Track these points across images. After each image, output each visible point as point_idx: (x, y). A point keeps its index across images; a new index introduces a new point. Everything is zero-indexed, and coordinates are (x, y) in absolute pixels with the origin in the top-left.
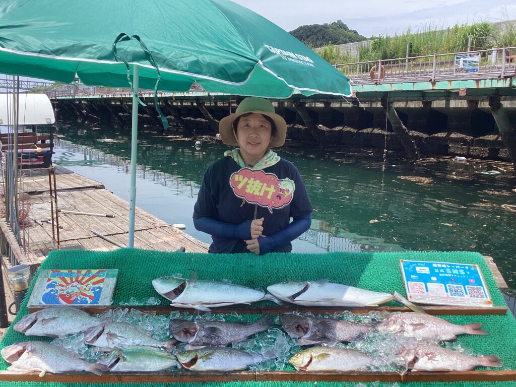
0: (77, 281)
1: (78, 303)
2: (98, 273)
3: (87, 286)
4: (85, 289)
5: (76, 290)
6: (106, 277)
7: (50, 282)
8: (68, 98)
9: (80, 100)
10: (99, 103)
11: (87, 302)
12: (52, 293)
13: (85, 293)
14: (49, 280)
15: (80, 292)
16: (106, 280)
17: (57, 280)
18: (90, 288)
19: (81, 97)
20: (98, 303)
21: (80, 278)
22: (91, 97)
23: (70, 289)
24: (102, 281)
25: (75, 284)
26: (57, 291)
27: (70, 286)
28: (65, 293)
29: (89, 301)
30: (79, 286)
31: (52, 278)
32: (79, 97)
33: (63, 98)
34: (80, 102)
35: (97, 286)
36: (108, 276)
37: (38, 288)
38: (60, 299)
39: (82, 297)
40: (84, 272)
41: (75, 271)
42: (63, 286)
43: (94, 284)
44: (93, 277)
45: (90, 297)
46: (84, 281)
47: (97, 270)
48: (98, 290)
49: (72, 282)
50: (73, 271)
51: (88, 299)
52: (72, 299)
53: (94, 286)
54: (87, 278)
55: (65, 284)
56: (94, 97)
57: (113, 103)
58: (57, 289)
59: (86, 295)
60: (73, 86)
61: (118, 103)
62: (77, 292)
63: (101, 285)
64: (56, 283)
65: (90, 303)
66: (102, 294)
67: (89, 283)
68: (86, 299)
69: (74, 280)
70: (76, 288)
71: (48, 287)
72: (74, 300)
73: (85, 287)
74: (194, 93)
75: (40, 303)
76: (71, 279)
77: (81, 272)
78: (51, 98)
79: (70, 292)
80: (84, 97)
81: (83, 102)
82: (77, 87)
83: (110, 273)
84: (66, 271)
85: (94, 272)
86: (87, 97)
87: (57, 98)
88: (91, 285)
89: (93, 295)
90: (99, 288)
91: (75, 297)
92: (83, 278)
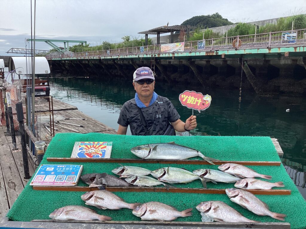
1: (95, 157)
2: (103, 143)
3: (98, 149)
4: (98, 151)
5: (93, 151)
6: (107, 145)
7: (80, 147)
8: (58, 59)
9: (65, 60)
10: (76, 62)
11: (99, 157)
12: (82, 152)
13: (98, 152)
14: (80, 146)
15: (95, 152)
16: (107, 147)
17: (83, 146)
18: (100, 151)
19: (65, 59)
20: (104, 157)
21: (95, 145)
22: (71, 59)
23: (90, 151)
24: (105, 147)
25: (93, 148)
26: (84, 152)
27: (90, 149)
28: (88, 152)
29: (100, 156)
30: (94, 149)
31: (81, 146)
32: (64, 59)
33: (55, 59)
34: (65, 62)
35: (103, 149)
36: (108, 145)
37: (75, 150)
38: (86, 155)
39: (97, 154)
40: (96, 143)
41: (92, 142)
42: (87, 149)
43: (101, 148)
44: (101, 145)
45: (100, 154)
46: (97, 147)
47: (102, 142)
48: (104, 151)
49: (91, 147)
50: (91, 142)
51: (99, 155)
52: (92, 155)
53: (102, 149)
54: (98, 146)
55: (88, 149)
56: (73, 59)
57: (84, 62)
58: (84, 150)
59: (98, 154)
60: (61, 52)
61: (87, 62)
62: (94, 152)
63: (105, 149)
64: (84, 148)
65: (101, 157)
66: (106, 153)
67: (99, 148)
68: (98, 155)
70: (93, 150)
71: (80, 149)
72: (93, 156)
73: (97, 150)
74: (130, 56)
75: (77, 157)
77: (95, 143)
78: (48, 59)
79: (90, 152)
80: (68, 59)
81: (66, 61)
82: (63, 53)
83: (109, 143)
84: (87, 142)
85: (101, 143)
86: (69, 59)
87: (52, 59)
88: (100, 149)
89: (101, 153)
90: (104, 150)
91: (93, 154)
92: (96, 146)
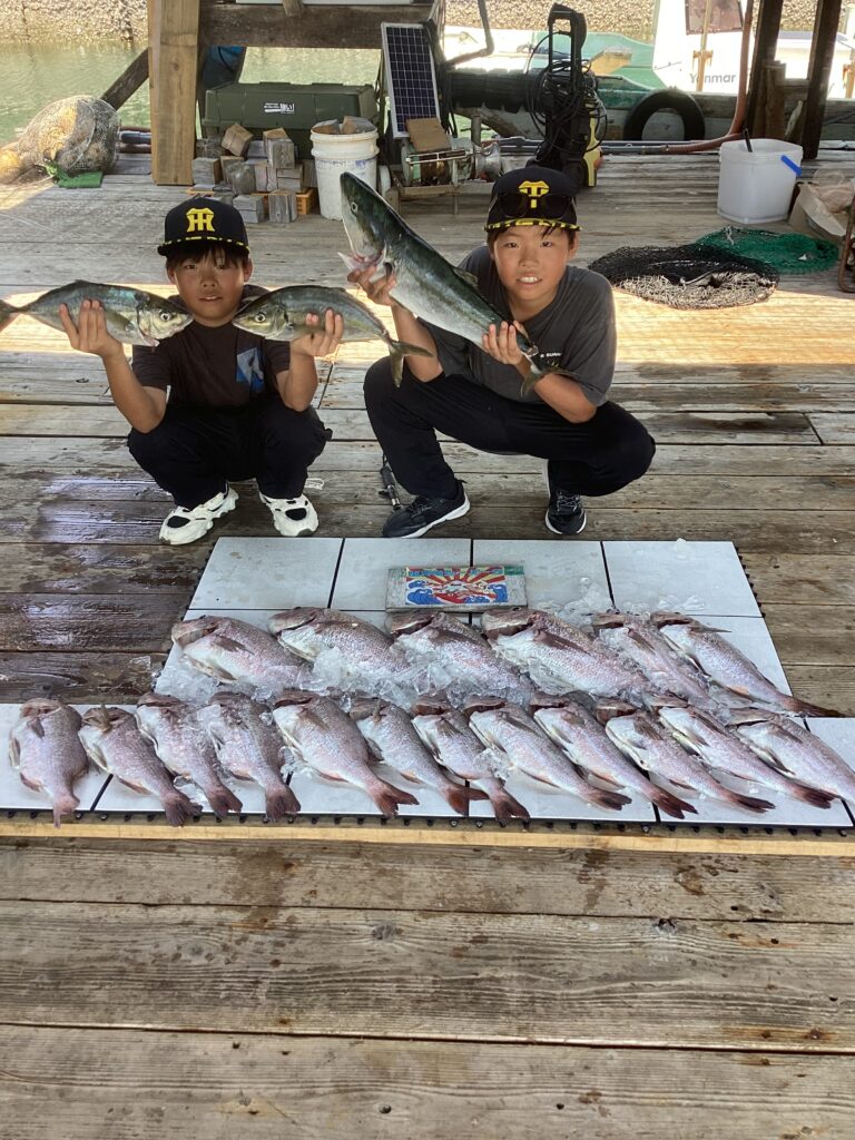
0: (457, 578)
2: (489, 569)
3: (477, 584)
4: (477, 588)
5: (461, 589)
7: (413, 581)
11: (487, 600)
12: (422, 592)
13: (479, 591)
14: (410, 579)
15: (471, 591)
16: (508, 578)
18: (484, 587)
20: (506, 602)
21: (462, 576)
23: (452, 589)
24: (500, 578)
25: (456, 582)
26: (430, 589)
27: (448, 585)
30: (464, 584)
31: (413, 577)
35: (496, 583)
36: (509, 573)
38: (440, 599)
39: (476, 595)
43: (489, 582)
44: (484, 574)
45: (491, 596)
46: (469, 579)
48: (499, 588)
51: (487, 597)
53: (491, 584)
55: (434, 582)
59: (481, 593)
62: (464, 591)
63: (502, 583)
64: (424, 582)
65: (495, 602)
66: (508, 594)
67: (480, 581)
68: (483, 598)
69: (452, 578)
70: (461, 587)
71: (412, 586)
73: (474, 586)
75: (406, 603)
76: (447, 577)
85: (482, 569)
88: (485, 583)
89: (493, 593)
90: (500, 585)
91: (464, 596)
92: (467, 576)
